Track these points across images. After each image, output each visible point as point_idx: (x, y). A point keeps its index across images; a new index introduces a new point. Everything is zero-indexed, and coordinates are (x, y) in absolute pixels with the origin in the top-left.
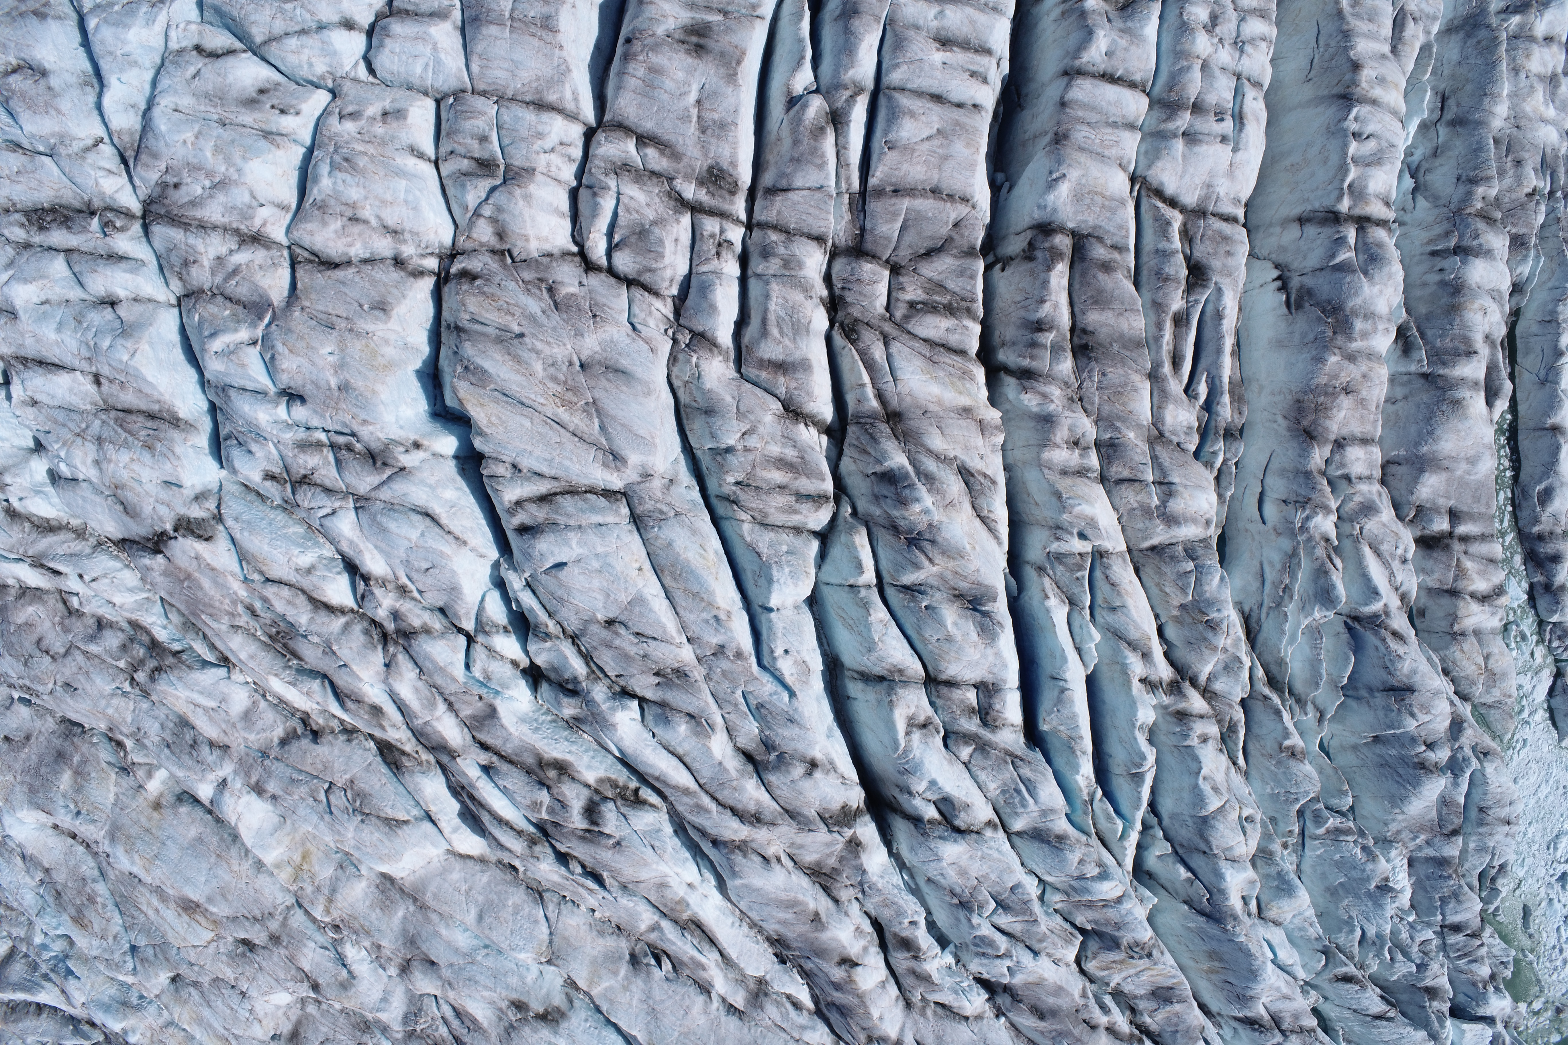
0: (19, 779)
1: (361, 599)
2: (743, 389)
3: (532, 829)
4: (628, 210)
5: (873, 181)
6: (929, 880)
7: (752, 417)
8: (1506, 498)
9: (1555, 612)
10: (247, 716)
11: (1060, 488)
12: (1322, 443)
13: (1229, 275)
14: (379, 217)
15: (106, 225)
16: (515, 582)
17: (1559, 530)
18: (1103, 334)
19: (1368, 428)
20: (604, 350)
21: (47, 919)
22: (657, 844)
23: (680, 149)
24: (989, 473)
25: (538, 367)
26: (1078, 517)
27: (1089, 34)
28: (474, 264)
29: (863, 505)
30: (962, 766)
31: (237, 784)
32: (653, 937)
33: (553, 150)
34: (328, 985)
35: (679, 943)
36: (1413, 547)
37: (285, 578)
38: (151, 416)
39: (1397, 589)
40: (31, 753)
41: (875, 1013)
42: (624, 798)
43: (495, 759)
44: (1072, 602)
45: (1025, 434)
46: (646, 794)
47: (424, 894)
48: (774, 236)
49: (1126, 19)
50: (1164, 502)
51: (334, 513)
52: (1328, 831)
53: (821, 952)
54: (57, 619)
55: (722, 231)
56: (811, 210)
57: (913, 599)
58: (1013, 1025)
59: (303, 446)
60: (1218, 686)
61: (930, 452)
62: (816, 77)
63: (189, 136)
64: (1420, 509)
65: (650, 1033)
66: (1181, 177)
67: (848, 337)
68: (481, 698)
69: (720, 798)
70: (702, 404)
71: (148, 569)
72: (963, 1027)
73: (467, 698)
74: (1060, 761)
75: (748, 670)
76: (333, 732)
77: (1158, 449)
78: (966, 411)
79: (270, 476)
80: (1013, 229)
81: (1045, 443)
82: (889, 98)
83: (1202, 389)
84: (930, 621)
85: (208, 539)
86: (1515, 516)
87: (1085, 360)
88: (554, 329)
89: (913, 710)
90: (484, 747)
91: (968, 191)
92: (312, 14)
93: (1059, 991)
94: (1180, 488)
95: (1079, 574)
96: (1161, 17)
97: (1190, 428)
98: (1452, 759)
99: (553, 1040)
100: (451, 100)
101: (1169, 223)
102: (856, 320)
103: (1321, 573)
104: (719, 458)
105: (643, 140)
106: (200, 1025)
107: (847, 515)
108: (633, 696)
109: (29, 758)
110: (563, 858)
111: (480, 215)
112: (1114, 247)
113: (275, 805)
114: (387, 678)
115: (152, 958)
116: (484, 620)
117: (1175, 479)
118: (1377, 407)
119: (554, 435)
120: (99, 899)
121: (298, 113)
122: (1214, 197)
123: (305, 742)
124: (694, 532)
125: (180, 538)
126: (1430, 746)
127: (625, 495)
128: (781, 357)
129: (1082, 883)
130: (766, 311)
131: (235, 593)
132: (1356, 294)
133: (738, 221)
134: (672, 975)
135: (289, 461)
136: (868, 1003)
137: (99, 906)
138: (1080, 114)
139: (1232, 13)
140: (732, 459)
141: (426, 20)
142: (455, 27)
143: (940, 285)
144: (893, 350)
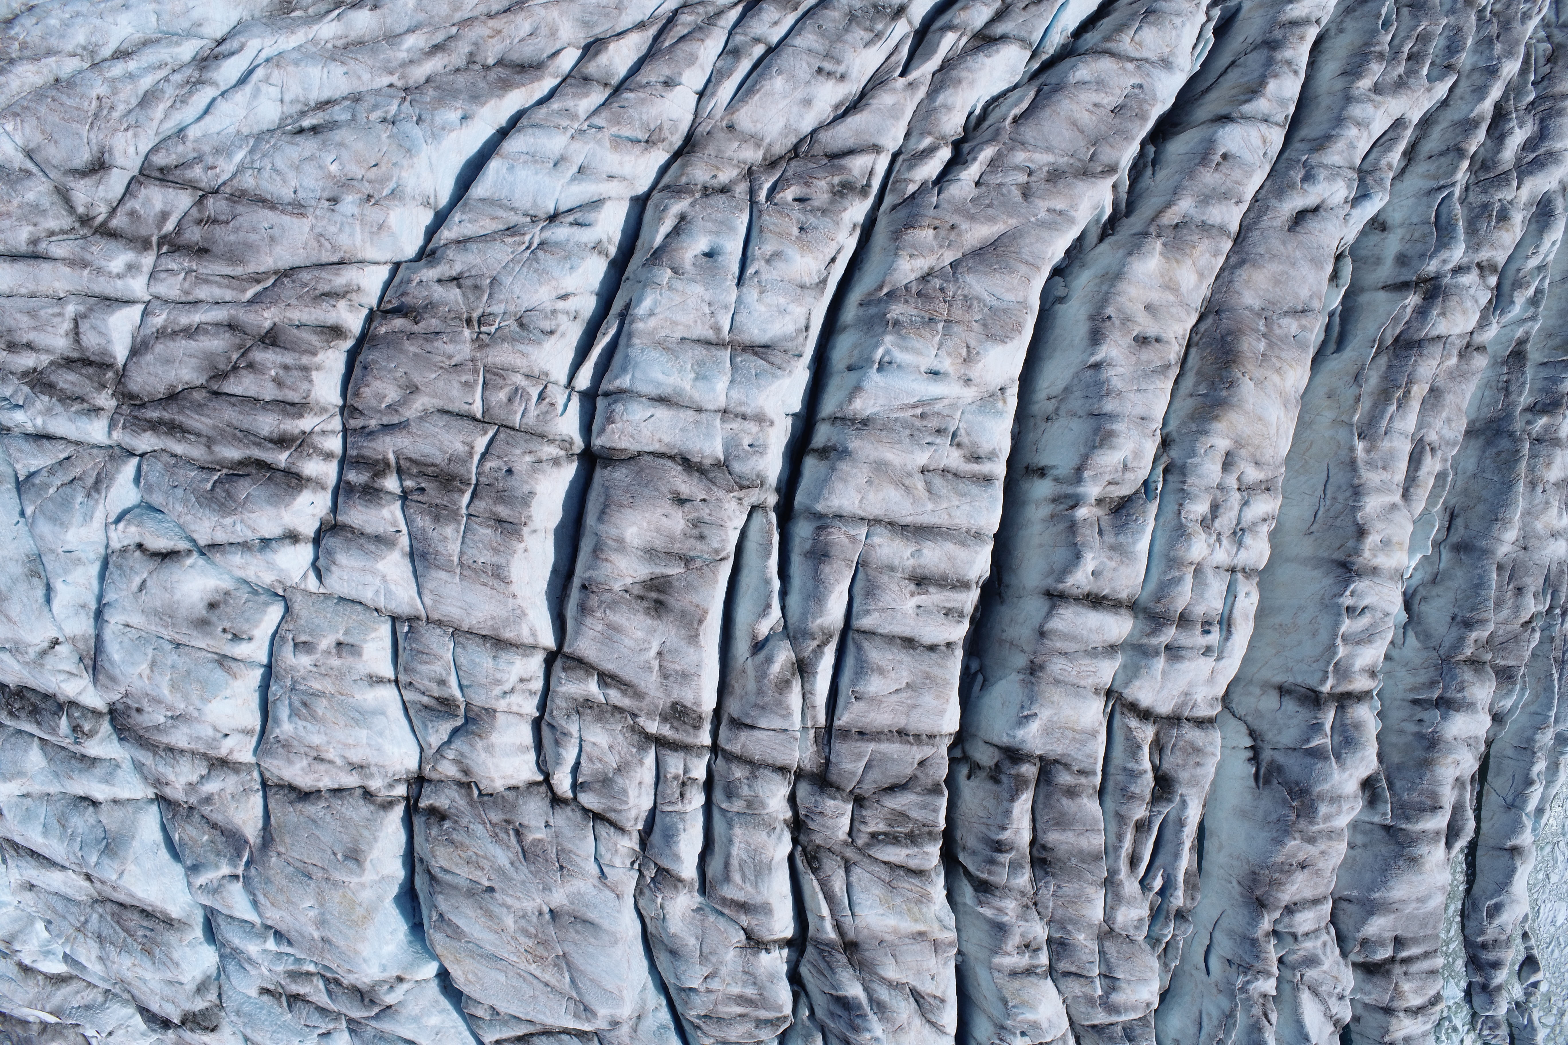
2: (707, 923)
4: (591, 759)
5: (839, 722)
7: (714, 959)
9: (1489, 1008)
11: (1007, 994)
12: (1272, 910)
13: (1196, 785)
14: (344, 757)
15: (76, 728)
17: (1500, 939)
18: (1062, 850)
19: (1321, 890)
20: (572, 903)
23: (643, 686)
24: (940, 994)
25: (509, 921)
26: (1022, 1022)
27: (1076, 556)
28: (442, 800)
33: (512, 690)
36: (1352, 982)
38: (146, 914)
39: (1330, 1021)
48: (739, 772)
49: (1119, 534)
50: (1107, 994)
51: (328, 1033)
55: (686, 771)
56: (776, 747)
59: (294, 975)
61: (883, 980)
62: (783, 616)
63: (144, 668)
64: (1366, 943)
66: (1159, 692)
67: (810, 864)
70: (667, 943)
77: (1107, 944)
78: (921, 936)
79: (265, 991)
81: (996, 950)
82: (859, 647)
83: (1158, 882)
85: (214, 1029)
86: (1462, 925)
87: (1043, 873)
88: (523, 883)
91: (936, 731)
92: (254, 530)
94: (1123, 985)
97: (1141, 920)
100: (406, 629)
101: (1139, 747)
102: (818, 847)
103: (1255, 1029)
104: (683, 995)
105: (606, 678)
107: (805, 1018)
111: (443, 757)
112: (1081, 772)
117: (1120, 976)
118: (1332, 872)
119: (528, 989)
121: (250, 639)
122: (1191, 704)
125: (187, 1029)
127: (596, 1035)
128: (743, 900)
130: (728, 855)
132: (1325, 780)
133: (702, 750)
138: (1058, 645)
139: (1235, 498)
140: (696, 1000)
141: (372, 547)
142: (404, 554)
143: (902, 814)
144: (854, 879)
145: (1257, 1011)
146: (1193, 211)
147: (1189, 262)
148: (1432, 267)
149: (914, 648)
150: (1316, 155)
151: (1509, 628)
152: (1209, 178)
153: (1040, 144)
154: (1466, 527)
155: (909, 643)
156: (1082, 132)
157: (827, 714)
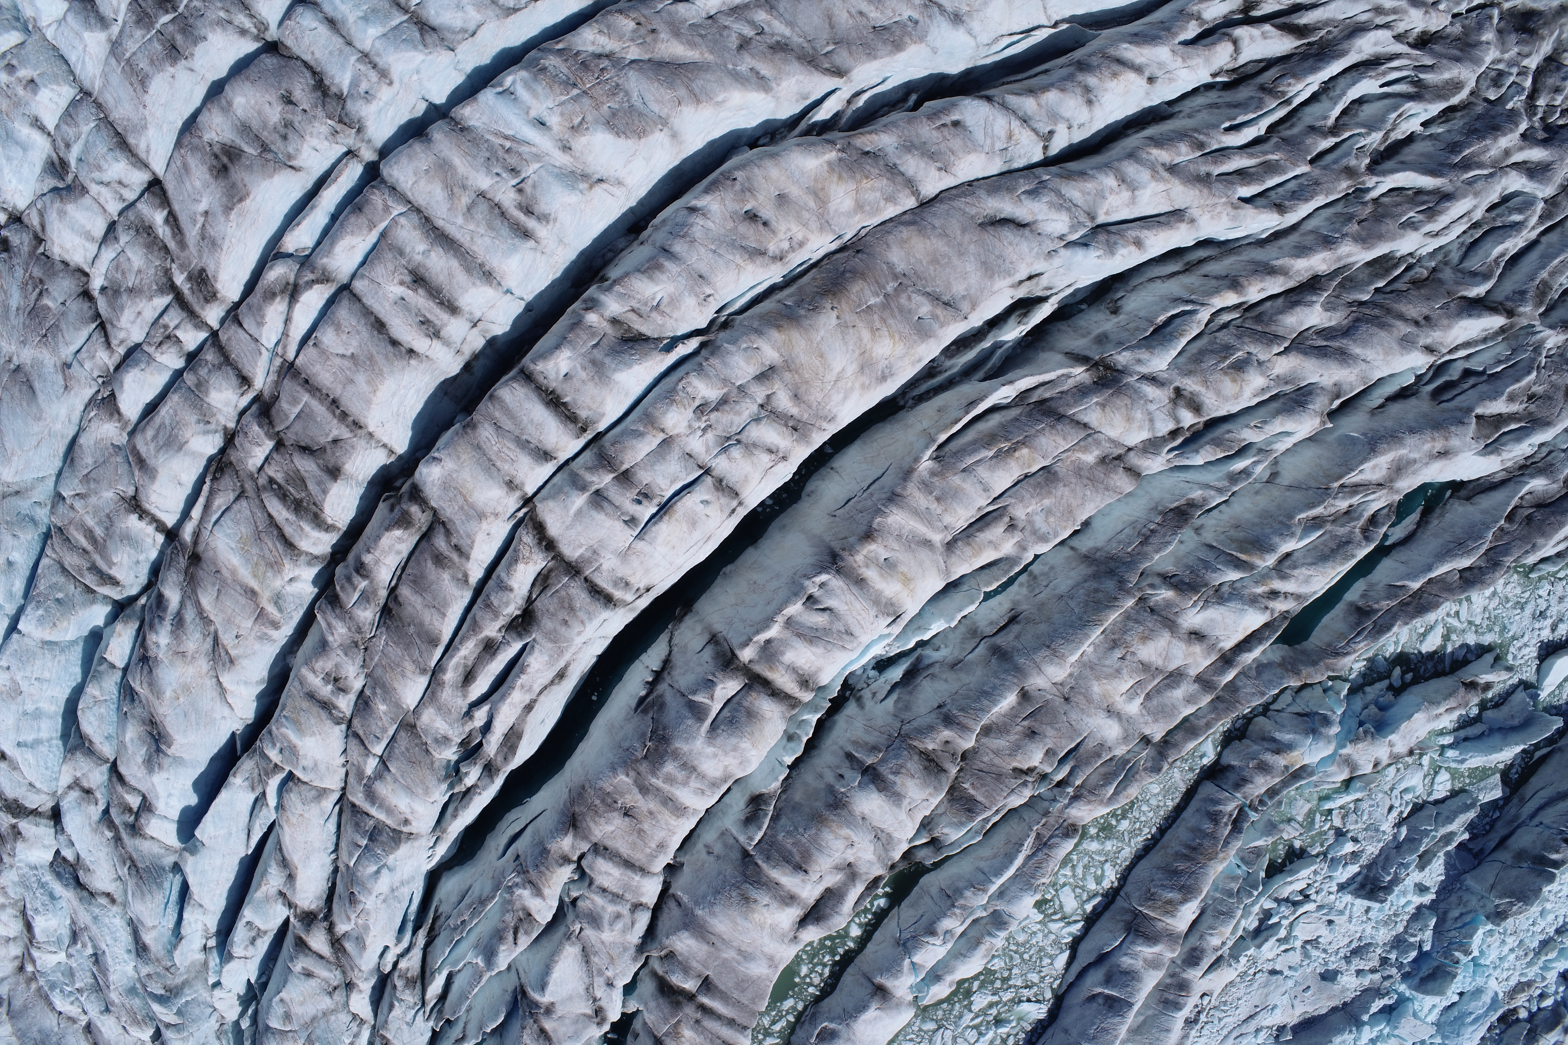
2: (113, 459)
5: (297, 361)
7: (92, 486)
12: (580, 837)
13: (555, 641)
18: (408, 611)
20: (33, 368)
23: (188, 240)
24: (233, 653)
26: (285, 737)
28: (16, 238)
33: (108, 184)
39: (593, 1000)
49: (611, 353)
50: (377, 778)
55: (176, 327)
56: (248, 354)
60: (351, 947)
61: (198, 604)
62: (316, 245)
64: (669, 956)
66: (567, 528)
67: (216, 473)
77: (404, 735)
78: (252, 594)
81: (308, 661)
83: (481, 717)
84: (122, 724)
86: (792, 1028)
88: (13, 327)
89: (79, 774)
91: (362, 421)
94: (390, 779)
97: (446, 738)
100: (80, 98)
101: (516, 561)
102: (231, 463)
103: (497, 936)
105: (171, 218)
112: (457, 548)
117: (394, 771)
122: (595, 565)
128: (144, 456)
132: (688, 740)
133: (205, 325)
138: (497, 414)
139: (749, 408)
141: (93, 21)
142: (109, 40)
143: (303, 480)
144: (236, 507)
145: (510, 919)
146: (890, 150)
147: (852, 186)
148: (1123, 358)
149: (380, 332)
150: (1058, 180)
151: (997, 761)
152: (926, 131)
153: (787, 16)
154: (1017, 637)
155: (380, 326)
156: (832, 26)
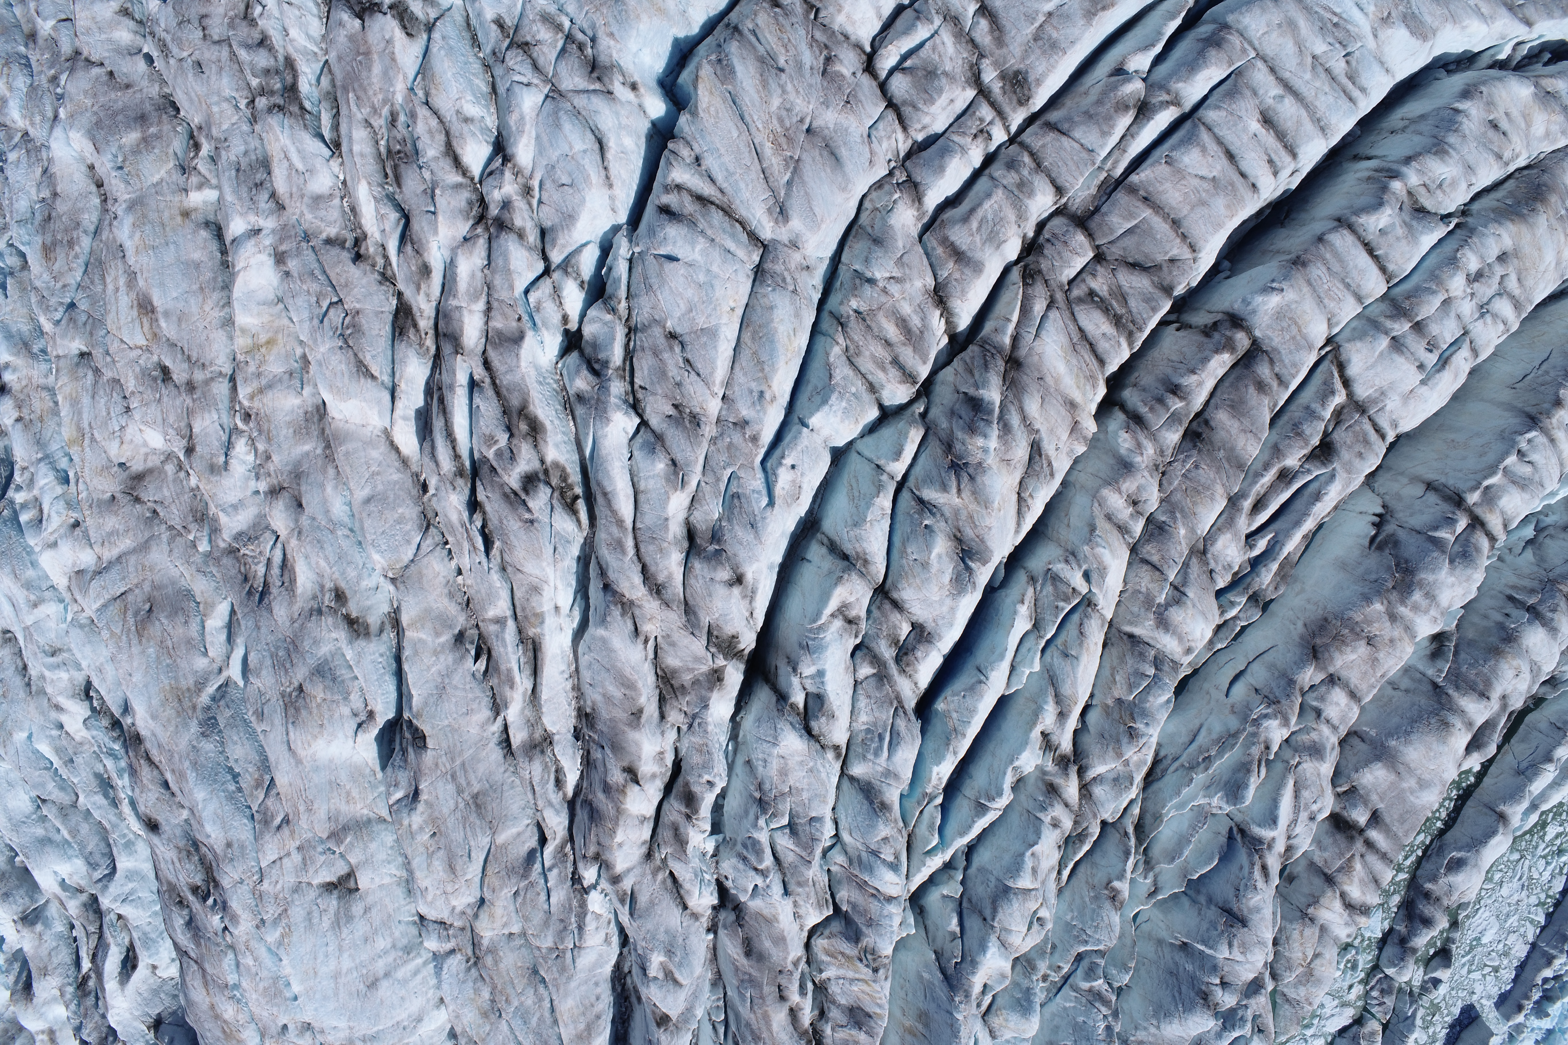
0: (95, 108)
1: (488, 173)
3: (467, 464)
4: (934, 49)
5: (1134, 178)
6: (748, 762)
7: (907, 271)
8: (1423, 842)
9: (1395, 966)
10: (318, 200)
11: (1098, 525)
12: (1321, 667)
13: (1349, 472)
16: (623, 249)
17: (1446, 902)
18: (1220, 435)
19: (1363, 687)
20: (835, 132)
21: (22, 231)
22: (560, 549)
23: (1007, 39)
24: (1055, 464)
26: (1095, 557)
27: (1378, 204)
29: (934, 413)
30: (852, 682)
31: (267, 241)
32: (493, 628)
34: (202, 457)
35: (510, 649)
36: (1326, 814)
37: (442, 112)
39: (1289, 838)
40: (120, 99)
41: (619, 837)
42: (562, 494)
43: (488, 380)
44: (1037, 626)
45: (1100, 465)
46: (581, 506)
47: (340, 445)
48: (1027, 159)
49: (1413, 218)
50: (1168, 605)
51: (528, 85)
52: (1090, 990)
53: (617, 747)
54: (232, 13)
55: (991, 123)
56: (1070, 163)
57: (921, 513)
58: (715, 948)
59: (546, 19)
60: (1098, 791)
61: (1022, 410)
62: (1149, 71)
64: (1353, 790)
65: (426, 704)
66: (1367, 369)
67: (1024, 278)
68: (519, 319)
69: (642, 550)
70: (877, 232)
71: (341, 24)
72: (677, 912)
73: (509, 311)
74: (931, 745)
75: (751, 456)
76: (373, 266)
77: (1195, 560)
78: (1072, 405)
79: (499, 23)
80: (1207, 307)
81: (1112, 482)
82: (1195, 126)
83: (1262, 545)
84: (921, 539)
85: (409, 35)
86: (1419, 861)
87: (1190, 445)
88: (810, 86)
89: (852, 599)
90: (487, 364)
91: (1201, 243)
93: (780, 940)
94: (1189, 603)
95: (1061, 604)
96: (1440, 241)
97: (1230, 566)
98: (1232, 1011)
99: (344, 646)
101: (1333, 393)
102: (1040, 272)
103: (1244, 768)
104: (858, 281)
105: (985, 11)
106: (72, 405)
107: (918, 411)
108: (640, 416)
109: (116, 101)
110: (474, 505)
112: (1278, 377)
113: (282, 280)
114: (458, 247)
115: (80, 323)
116: (573, 261)
117: (1191, 594)
118: (1382, 676)
119: (748, 158)
120: (77, 248)
122: (1380, 405)
123: (346, 256)
124: (797, 315)
125: (389, 16)
126: (1224, 984)
127: (765, 247)
128: (964, 248)
129: (872, 859)
130: (979, 205)
131: (394, 93)
132: (1433, 571)
133: (1007, 129)
134: (479, 676)
135: (526, 21)
136: (621, 823)
137: (72, 254)
138: (1328, 256)
139: (1495, 284)
140: (867, 289)
143: (1124, 297)
144: (1050, 318)
145: (1255, 753)
149: (1231, 163)
155: (1230, 157)
157: (1126, 170)
